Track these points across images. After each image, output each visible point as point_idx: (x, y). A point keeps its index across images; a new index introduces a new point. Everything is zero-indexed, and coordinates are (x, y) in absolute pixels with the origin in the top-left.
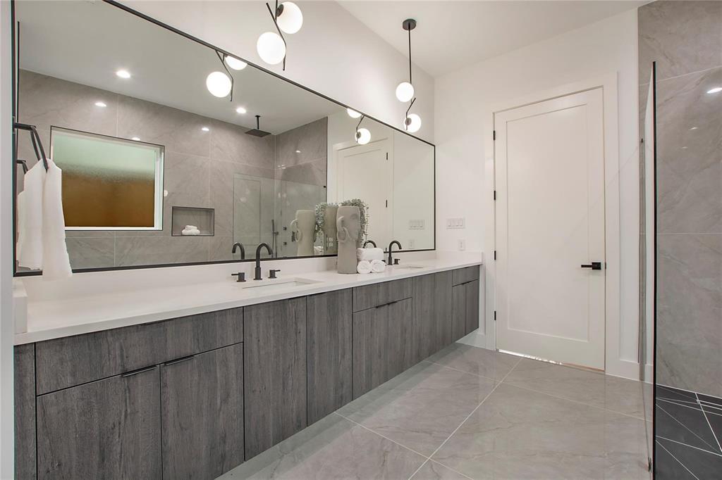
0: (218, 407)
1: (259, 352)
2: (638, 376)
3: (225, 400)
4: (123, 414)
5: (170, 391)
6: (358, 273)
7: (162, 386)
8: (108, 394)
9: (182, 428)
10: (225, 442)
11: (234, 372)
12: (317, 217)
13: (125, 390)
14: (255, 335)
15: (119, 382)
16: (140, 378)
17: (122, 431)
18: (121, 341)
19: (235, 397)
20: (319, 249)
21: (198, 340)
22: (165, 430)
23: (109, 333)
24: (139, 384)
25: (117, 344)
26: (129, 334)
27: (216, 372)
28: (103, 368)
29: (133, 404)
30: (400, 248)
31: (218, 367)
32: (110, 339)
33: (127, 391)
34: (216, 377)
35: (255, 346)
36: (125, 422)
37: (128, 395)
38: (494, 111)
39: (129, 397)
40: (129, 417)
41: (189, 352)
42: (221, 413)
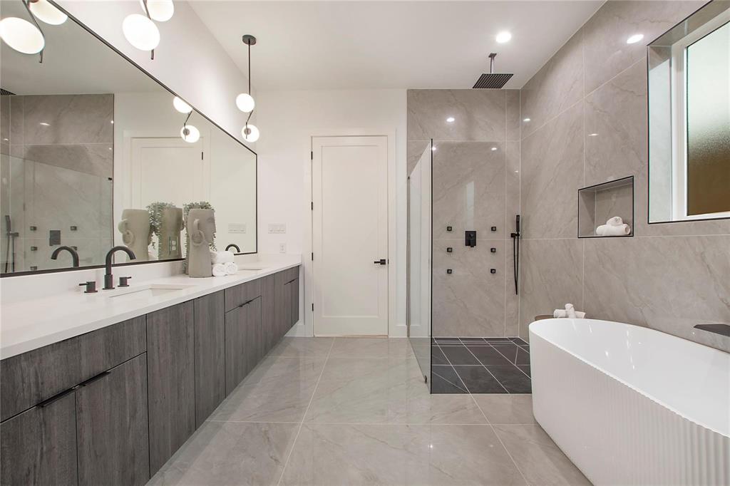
0: (128, 426)
1: (159, 361)
2: (406, 334)
3: (133, 417)
4: (39, 454)
5: (85, 416)
6: (213, 276)
7: (77, 411)
8: (22, 433)
9: (97, 456)
10: (134, 462)
11: (140, 384)
12: (154, 217)
13: (41, 425)
14: (155, 344)
15: (33, 416)
16: (56, 406)
17: (37, 476)
18: (36, 364)
19: (141, 411)
20: (154, 252)
21: (109, 354)
22: (81, 464)
23: (23, 358)
24: (55, 413)
25: (32, 370)
26: (44, 356)
27: (125, 387)
28: (16, 402)
29: (49, 439)
30: (239, 251)
31: (127, 382)
32: (24, 364)
33: (43, 425)
34: (125, 393)
35: (156, 355)
36: (41, 464)
37: (43, 429)
38: (312, 135)
39: (45, 431)
40: (45, 457)
41: (102, 369)
42: (131, 431)
